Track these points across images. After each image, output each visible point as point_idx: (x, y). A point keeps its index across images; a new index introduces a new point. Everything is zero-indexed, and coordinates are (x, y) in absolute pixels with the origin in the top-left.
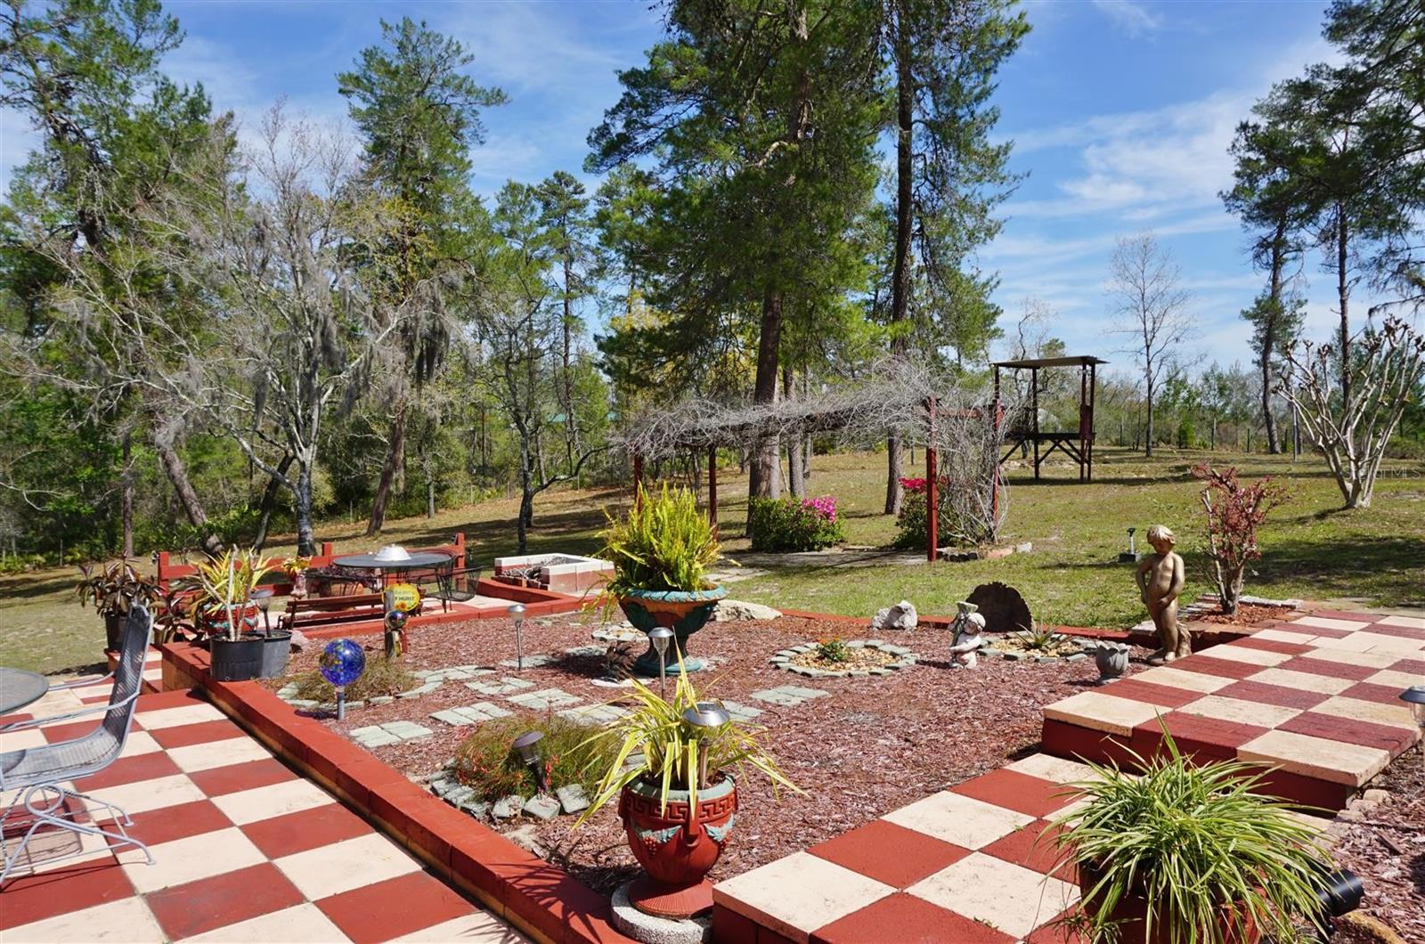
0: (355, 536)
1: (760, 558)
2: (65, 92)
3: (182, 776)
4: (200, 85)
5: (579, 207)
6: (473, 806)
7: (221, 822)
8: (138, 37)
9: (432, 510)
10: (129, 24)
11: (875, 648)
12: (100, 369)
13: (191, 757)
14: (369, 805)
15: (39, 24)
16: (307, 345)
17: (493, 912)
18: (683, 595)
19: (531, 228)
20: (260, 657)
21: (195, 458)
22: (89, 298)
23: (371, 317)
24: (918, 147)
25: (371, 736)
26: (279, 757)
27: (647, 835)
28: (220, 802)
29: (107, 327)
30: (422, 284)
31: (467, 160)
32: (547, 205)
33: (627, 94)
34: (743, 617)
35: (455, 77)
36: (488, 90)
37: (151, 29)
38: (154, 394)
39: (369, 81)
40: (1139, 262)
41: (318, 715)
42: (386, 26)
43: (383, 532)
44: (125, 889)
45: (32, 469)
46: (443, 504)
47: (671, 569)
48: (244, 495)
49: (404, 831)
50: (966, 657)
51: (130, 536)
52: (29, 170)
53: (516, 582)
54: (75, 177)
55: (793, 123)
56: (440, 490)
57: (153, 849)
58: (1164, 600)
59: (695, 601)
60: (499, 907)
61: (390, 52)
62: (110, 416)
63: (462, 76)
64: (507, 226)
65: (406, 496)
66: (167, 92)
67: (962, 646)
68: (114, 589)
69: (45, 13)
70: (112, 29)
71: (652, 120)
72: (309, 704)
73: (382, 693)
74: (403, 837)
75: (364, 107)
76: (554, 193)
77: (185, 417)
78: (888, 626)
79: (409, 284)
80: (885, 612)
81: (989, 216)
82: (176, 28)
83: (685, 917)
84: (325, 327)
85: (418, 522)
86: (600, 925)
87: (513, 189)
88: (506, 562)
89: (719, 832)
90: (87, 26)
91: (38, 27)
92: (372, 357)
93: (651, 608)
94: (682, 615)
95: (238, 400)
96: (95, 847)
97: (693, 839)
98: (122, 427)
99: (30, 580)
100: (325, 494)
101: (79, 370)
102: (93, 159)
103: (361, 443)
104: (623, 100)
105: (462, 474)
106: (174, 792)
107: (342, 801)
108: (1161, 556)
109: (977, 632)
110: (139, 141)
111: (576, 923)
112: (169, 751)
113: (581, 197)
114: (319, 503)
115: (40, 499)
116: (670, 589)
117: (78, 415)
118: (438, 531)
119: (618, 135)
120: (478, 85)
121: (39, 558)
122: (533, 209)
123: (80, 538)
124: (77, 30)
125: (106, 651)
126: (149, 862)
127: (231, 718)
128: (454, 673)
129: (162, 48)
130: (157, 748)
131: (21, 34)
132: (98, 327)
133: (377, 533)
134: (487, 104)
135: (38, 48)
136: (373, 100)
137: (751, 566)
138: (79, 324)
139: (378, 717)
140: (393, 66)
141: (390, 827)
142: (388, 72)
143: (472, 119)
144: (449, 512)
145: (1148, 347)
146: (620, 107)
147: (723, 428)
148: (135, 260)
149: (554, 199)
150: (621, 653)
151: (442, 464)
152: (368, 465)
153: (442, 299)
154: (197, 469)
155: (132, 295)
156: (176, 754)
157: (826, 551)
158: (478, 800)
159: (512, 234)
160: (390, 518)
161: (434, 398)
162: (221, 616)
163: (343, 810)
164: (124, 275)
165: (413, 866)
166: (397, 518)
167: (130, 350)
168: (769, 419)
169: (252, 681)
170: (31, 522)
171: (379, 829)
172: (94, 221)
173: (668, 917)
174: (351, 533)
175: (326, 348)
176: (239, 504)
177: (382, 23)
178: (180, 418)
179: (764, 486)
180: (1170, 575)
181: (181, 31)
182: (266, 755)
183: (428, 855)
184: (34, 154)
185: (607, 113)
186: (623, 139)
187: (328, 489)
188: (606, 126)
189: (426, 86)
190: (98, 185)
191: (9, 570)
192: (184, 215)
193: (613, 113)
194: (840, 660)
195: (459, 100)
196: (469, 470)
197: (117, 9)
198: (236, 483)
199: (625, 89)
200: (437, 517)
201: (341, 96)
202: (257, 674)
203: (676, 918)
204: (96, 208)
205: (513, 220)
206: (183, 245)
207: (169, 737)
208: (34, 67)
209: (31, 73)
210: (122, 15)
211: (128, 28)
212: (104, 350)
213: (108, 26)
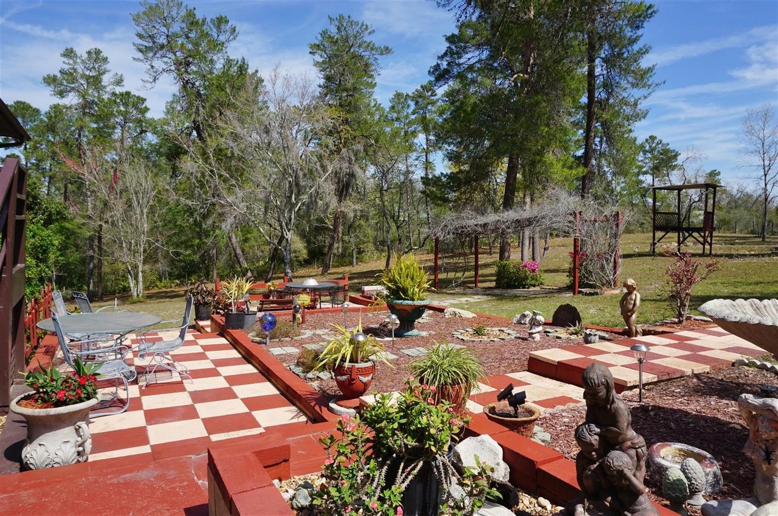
0: (316, 275)
1: (497, 291)
2: (188, 64)
3: (209, 361)
4: (243, 58)
5: (433, 103)
6: (301, 374)
7: (218, 374)
8: (218, 36)
9: (355, 263)
10: (215, 30)
11: (503, 331)
12: (200, 195)
13: (212, 355)
14: (267, 372)
15: (177, 34)
16: (290, 182)
17: (297, 406)
18: (410, 302)
19: (407, 117)
20: (244, 321)
21: (243, 235)
22: (196, 162)
23: (319, 168)
24: (598, 71)
25: (276, 351)
26: (244, 357)
27: (339, 378)
28: (219, 369)
29: (203, 175)
30: (344, 150)
31: (374, 82)
32: (417, 103)
33: (449, 47)
34: (457, 316)
35: (365, 42)
36: (382, 47)
37: (224, 32)
38: (223, 206)
39: (323, 46)
40: (761, 124)
41: (260, 343)
42: (331, 19)
43: (330, 274)
44: (184, 390)
45: (175, 239)
46: (360, 260)
47: (405, 291)
48: (267, 254)
49: (276, 381)
50: (534, 335)
51: (215, 272)
52: (173, 102)
53: (370, 298)
54: (191, 105)
55: (526, 63)
56: (360, 252)
57: (194, 380)
58: (629, 314)
59: (414, 305)
60: (298, 404)
61: (333, 30)
62: (205, 217)
63: (368, 41)
64: (395, 115)
65: (342, 256)
66: (229, 62)
67: (533, 331)
68: (198, 293)
69: (179, 29)
70: (207, 33)
71: (461, 61)
72: (258, 339)
73: (286, 337)
74: (276, 383)
75: (321, 60)
76: (420, 96)
77: (235, 217)
78: (519, 323)
79: (339, 151)
80: (518, 316)
81: (639, 107)
82: (235, 31)
83: (351, 408)
84: (296, 174)
85: (347, 269)
86: (324, 409)
87: (398, 95)
88: (366, 288)
89: (365, 379)
90: (197, 33)
91: (176, 35)
92: (319, 187)
93: (397, 307)
94: (410, 311)
95: (259, 209)
96: (176, 378)
97: (354, 380)
98: (210, 222)
99: (173, 291)
100: (304, 254)
101: (191, 197)
102: (199, 94)
103: (320, 229)
104: (447, 51)
105: (371, 247)
106: (206, 365)
107: (260, 372)
108: (630, 293)
109: (539, 325)
110: (217, 87)
111: (317, 408)
112: (206, 353)
113: (435, 98)
114: (301, 258)
115: (177, 254)
116: (405, 299)
117: (192, 214)
118: (355, 274)
119: (445, 69)
120: (377, 45)
121: (177, 281)
122: (409, 106)
123: (195, 272)
124: (192, 35)
125: (195, 320)
126: (192, 383)
127: (231, 343)
128: (318, 332)
129: (228, 41)
130: (202, 351)
131: (170, 39)
132: (199, 175)
133: (326, 274)
134: (382, 54)
135: (176, 46)
136: (326, 56)
137: (488, 295)
138: (192, 173)
139: (281, 344)
140: (335, 38)
141: (273, 380)
142: (332, 42)
143: (374, 62)
144: (363, 264)
145: (765, 175)
146: (445, 54)
147: (476, 225)
148: (214, 145)
149: (420, 100)
150: (385, 326)
151: (360, 240)
152: (324, 239)
153: (353, 159)
154: (246, 240)
155: (212, 160)
156: (208, 353)
157: (532, 289)
158: (304, 372)
159: (398, 119)
160: (334, 267)
161: (350, 208)
162: (230, 305)
163: (260, 374)
164: (210, 152)
165: (277, 392)
166: (338, 267)
167: (213, 186)
168: (498, 221)
169: (239, 330)
170: (175, 264)
171: (270, 381)
172: (199, 125)
173: (345, 407)
174: (314, 274)
175: (297, 185)
176: (264, 258)
177: (329, 17)
178: (232, 217)
179: (506, 254)
180: (633, 302)
181: (237, 32)
182: (240, 356)
183: (281, 389)
184: (174, 95)
185: (439, 58)
186: (447, 71)
187: (305, 251)
188: (438, 65)
189: (351, 48)
190: (201, 108)
191: (165, 287)
192: (236, 123)
193: (441, 58)
194: (482, 335)
195: (368, 53)
196: (375, 244)
197: (209, 24)
198: (262, 248)
199: (448, 45)
200: (357, 266)
201: (310, 55)
202: (242, 328)
203: (348, 408)
204: (200, 119)
205: (399, 112)
206: (236, 137)
207: (206, 348)
208: (175, 55)
209: (173, 58)
210: (212, 26)
211: (214, 32)
212: (202, 186)
213: (205, 32)
